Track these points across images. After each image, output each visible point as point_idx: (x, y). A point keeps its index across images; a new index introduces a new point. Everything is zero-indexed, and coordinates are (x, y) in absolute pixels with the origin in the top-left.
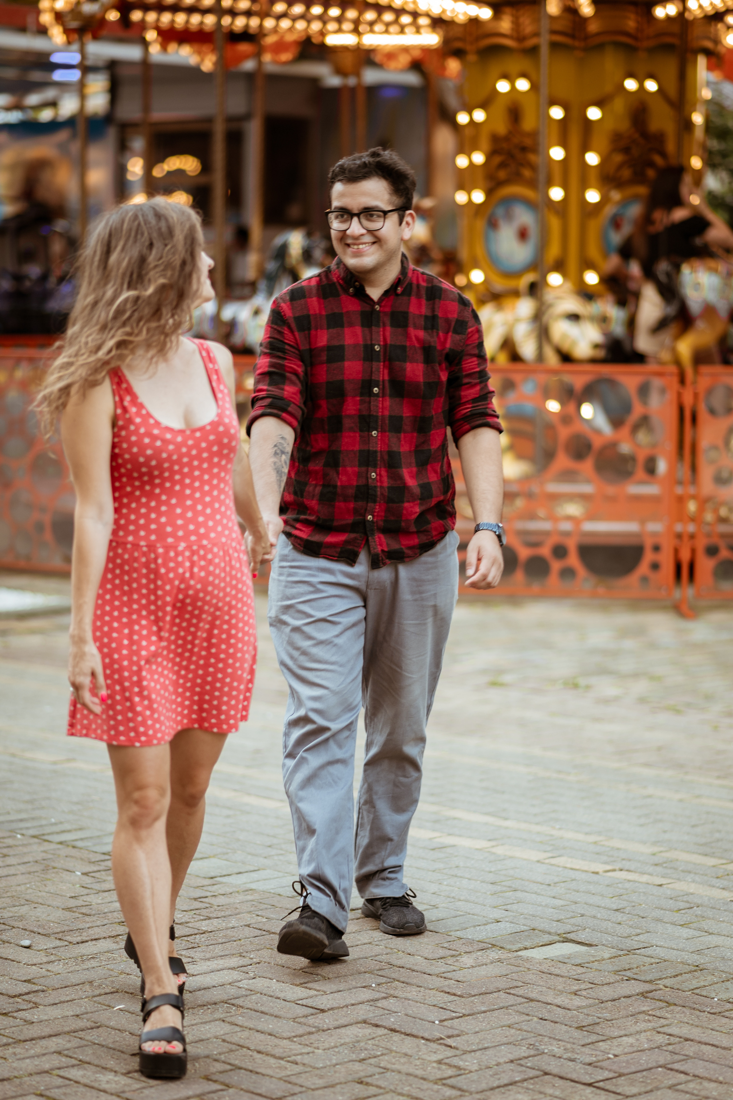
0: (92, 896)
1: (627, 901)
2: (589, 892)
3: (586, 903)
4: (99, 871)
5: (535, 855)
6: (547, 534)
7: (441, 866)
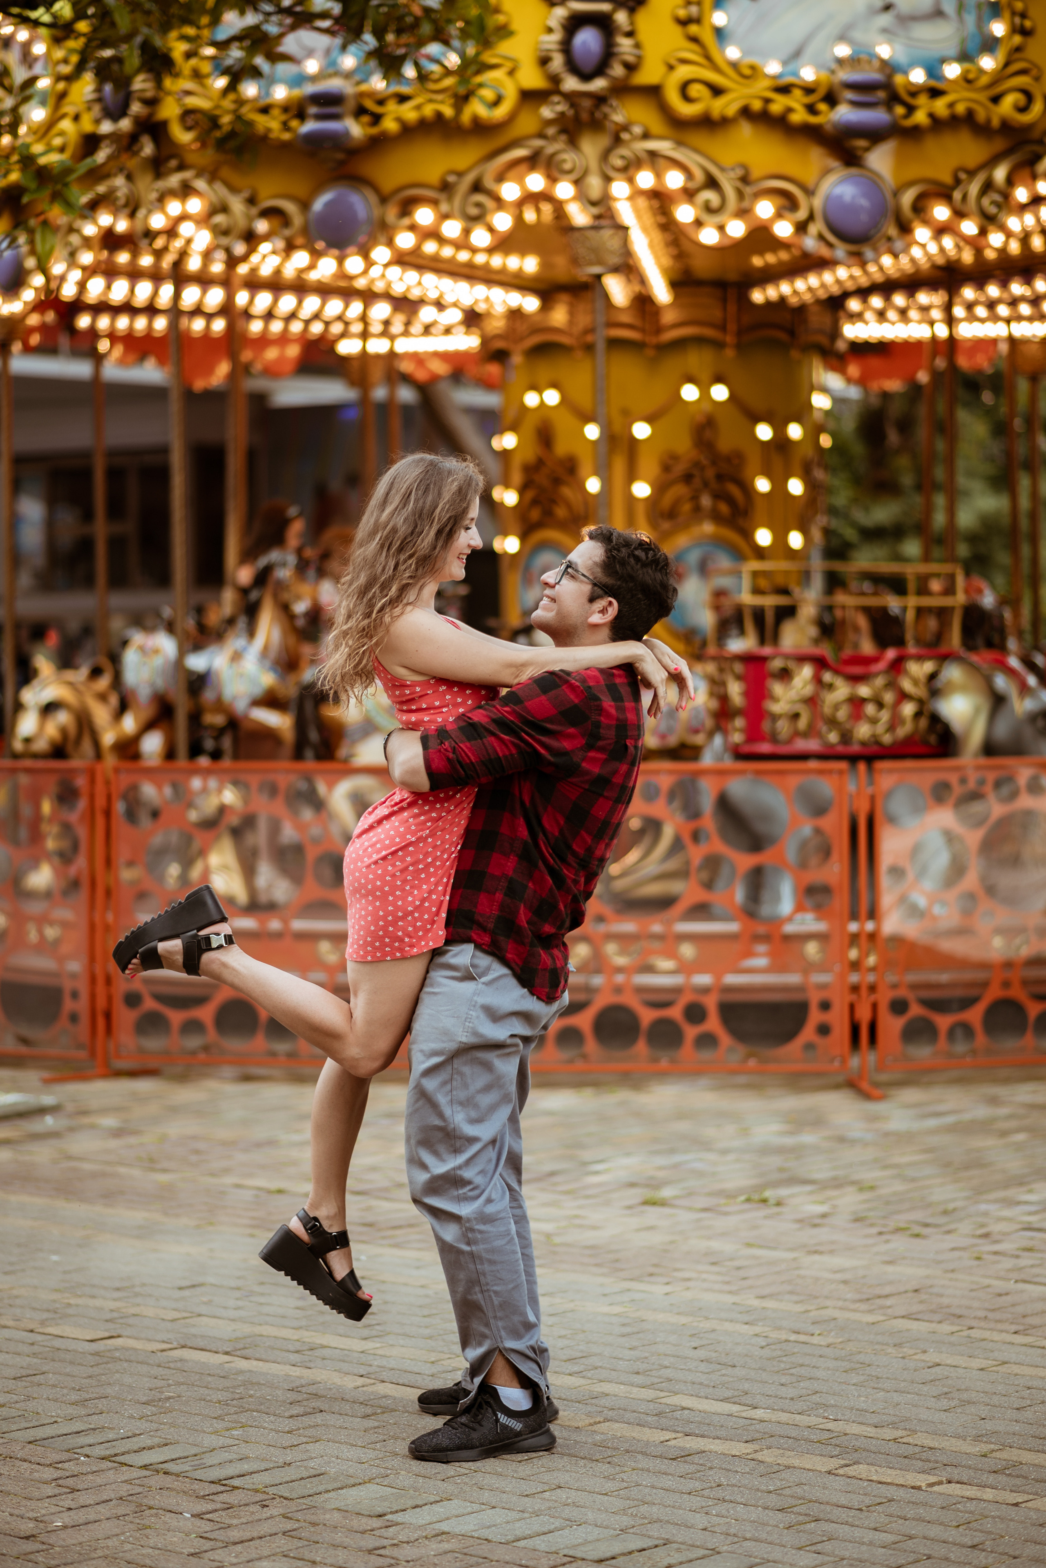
0: (220, 1551)
1: (982, 1532)
2: (921, 1520)
3: (925, 1538)
4: (216, 1511)
5: (823, 1464)
6: (677, 990)
7: (698, 1485)
